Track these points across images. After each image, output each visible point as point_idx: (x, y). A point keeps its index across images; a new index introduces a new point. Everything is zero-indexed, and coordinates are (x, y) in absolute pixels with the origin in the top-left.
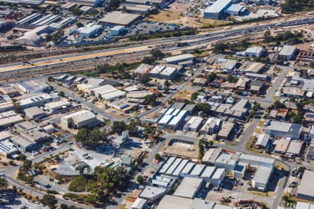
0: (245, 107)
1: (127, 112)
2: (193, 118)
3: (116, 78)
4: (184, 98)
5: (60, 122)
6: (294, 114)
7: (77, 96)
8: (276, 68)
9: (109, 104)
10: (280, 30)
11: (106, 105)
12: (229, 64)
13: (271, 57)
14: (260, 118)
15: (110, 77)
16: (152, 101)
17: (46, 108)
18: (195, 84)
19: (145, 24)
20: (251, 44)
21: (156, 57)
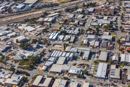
0: (78, 31)
1: (37, 35)
2: (61, 36)
3: (31, 23)
4: (57, 29)
5: (13, 41)
6: (95, 32)
7: (18, 31)
8: (88, 16)
9: (30, 33)
10: (88, 2)
11: (29, 34)
12: (71, 16)
13: (86, 12)
14: (84, 34)
15: (29, 23)
16: (45, 31)
17: (8, 36)
18: (60, 24)
19: (40, 3)
20: (78, 8)
21: (45, 15)
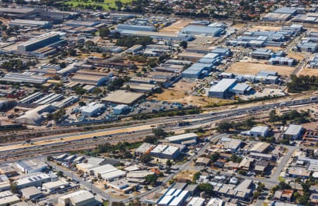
0: (249, 188)
1: (127, 192)
2: (195, 199)
3: (116, 157)
4: (187, 178)
5: (57, 202)
6: (299, 195)
7: (76, 176)
8: (282, 147)
9: (108, 184)
10: (286, 109)
11: (106, 185)
12: (233, 143)
13: (276, 136)
14: (264, 199)
15: (111, 156)
16: (153, 181)
17: (43, 188)
18: (198, 164)
19: (149, 103)
20: (256, 123)
21: (158, 136)
